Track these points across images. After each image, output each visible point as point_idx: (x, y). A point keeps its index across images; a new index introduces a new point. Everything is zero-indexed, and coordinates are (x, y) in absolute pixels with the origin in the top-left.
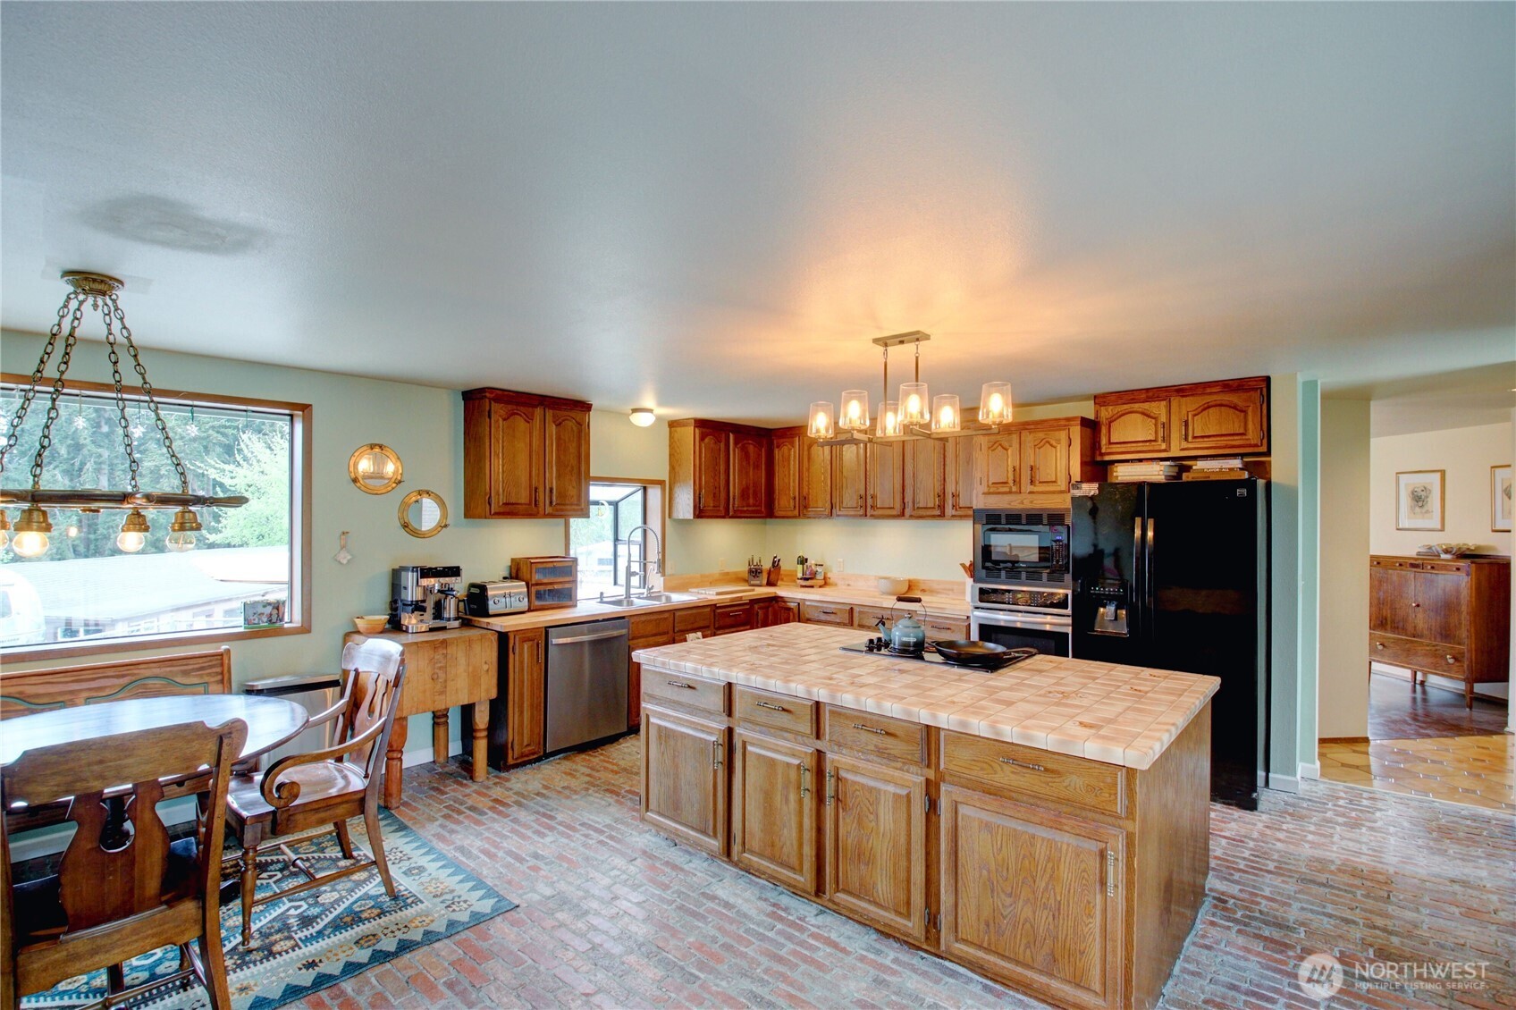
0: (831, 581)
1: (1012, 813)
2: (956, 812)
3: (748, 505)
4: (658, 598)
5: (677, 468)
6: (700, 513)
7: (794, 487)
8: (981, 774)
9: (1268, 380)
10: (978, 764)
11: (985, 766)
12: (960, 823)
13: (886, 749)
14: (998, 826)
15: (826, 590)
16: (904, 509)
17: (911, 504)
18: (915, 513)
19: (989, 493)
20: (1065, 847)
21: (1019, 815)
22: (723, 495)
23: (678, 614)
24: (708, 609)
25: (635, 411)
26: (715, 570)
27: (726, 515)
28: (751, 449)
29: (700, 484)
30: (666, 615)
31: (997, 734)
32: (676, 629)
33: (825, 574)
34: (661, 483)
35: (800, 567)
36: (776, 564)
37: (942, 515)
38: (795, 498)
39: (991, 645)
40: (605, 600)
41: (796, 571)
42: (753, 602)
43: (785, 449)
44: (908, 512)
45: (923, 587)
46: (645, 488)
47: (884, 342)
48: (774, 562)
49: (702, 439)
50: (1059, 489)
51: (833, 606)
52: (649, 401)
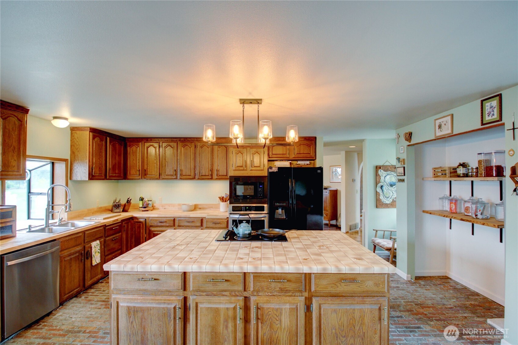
0: (156, 207)
1: (346, 303)
2: (320, 309)
3: (116, 174)
4: (66, 225)
5: (76, 153)
6: (92, 177)
7: (139, 165)
8: (331, 289)
9: (316, 138)
10: (330, 285)
11: (333, 285)
12: (322, 313)
13: (285, 288)
14: (340, 310)
15: (154, 212)
16: (195, 176)
17: (198, 174)
18: (200, 177)
19: (236, 170)
20: (366, 310)
21: (348, 302)
22: (104, 168)
23: (87, 232)
24: (102, 228)
25: (55, 118)
26: (95, 206)
27: (105, 178)
28: (117, 146)
29: (92, 162)
30: (80, 234)
31: (340, 271)
32: (86, 241)
33: (153, 204)
34: (65, 160)
35: (141, 202)
36: (129, 201)
37: (212, 179)
38: (140, 170)
39: (278, 230)
40: (33, 229)
41: (139, 204)
42: (123, 221)
43: (134, 148)
44: (197, 177)
45: (200, 207)
46: (53, 163)
47: (243, 102)
48: (128, 200)
49: (94, 138)
50: (261, 169)
51: (165, 219)
52: (65, 113)
